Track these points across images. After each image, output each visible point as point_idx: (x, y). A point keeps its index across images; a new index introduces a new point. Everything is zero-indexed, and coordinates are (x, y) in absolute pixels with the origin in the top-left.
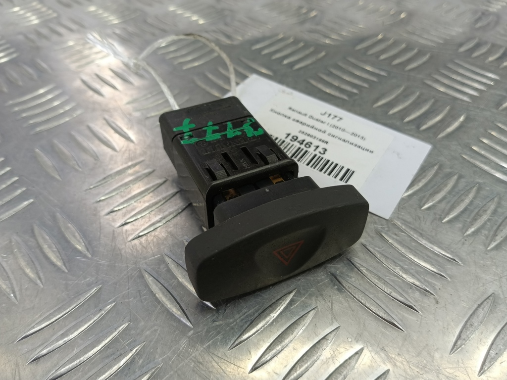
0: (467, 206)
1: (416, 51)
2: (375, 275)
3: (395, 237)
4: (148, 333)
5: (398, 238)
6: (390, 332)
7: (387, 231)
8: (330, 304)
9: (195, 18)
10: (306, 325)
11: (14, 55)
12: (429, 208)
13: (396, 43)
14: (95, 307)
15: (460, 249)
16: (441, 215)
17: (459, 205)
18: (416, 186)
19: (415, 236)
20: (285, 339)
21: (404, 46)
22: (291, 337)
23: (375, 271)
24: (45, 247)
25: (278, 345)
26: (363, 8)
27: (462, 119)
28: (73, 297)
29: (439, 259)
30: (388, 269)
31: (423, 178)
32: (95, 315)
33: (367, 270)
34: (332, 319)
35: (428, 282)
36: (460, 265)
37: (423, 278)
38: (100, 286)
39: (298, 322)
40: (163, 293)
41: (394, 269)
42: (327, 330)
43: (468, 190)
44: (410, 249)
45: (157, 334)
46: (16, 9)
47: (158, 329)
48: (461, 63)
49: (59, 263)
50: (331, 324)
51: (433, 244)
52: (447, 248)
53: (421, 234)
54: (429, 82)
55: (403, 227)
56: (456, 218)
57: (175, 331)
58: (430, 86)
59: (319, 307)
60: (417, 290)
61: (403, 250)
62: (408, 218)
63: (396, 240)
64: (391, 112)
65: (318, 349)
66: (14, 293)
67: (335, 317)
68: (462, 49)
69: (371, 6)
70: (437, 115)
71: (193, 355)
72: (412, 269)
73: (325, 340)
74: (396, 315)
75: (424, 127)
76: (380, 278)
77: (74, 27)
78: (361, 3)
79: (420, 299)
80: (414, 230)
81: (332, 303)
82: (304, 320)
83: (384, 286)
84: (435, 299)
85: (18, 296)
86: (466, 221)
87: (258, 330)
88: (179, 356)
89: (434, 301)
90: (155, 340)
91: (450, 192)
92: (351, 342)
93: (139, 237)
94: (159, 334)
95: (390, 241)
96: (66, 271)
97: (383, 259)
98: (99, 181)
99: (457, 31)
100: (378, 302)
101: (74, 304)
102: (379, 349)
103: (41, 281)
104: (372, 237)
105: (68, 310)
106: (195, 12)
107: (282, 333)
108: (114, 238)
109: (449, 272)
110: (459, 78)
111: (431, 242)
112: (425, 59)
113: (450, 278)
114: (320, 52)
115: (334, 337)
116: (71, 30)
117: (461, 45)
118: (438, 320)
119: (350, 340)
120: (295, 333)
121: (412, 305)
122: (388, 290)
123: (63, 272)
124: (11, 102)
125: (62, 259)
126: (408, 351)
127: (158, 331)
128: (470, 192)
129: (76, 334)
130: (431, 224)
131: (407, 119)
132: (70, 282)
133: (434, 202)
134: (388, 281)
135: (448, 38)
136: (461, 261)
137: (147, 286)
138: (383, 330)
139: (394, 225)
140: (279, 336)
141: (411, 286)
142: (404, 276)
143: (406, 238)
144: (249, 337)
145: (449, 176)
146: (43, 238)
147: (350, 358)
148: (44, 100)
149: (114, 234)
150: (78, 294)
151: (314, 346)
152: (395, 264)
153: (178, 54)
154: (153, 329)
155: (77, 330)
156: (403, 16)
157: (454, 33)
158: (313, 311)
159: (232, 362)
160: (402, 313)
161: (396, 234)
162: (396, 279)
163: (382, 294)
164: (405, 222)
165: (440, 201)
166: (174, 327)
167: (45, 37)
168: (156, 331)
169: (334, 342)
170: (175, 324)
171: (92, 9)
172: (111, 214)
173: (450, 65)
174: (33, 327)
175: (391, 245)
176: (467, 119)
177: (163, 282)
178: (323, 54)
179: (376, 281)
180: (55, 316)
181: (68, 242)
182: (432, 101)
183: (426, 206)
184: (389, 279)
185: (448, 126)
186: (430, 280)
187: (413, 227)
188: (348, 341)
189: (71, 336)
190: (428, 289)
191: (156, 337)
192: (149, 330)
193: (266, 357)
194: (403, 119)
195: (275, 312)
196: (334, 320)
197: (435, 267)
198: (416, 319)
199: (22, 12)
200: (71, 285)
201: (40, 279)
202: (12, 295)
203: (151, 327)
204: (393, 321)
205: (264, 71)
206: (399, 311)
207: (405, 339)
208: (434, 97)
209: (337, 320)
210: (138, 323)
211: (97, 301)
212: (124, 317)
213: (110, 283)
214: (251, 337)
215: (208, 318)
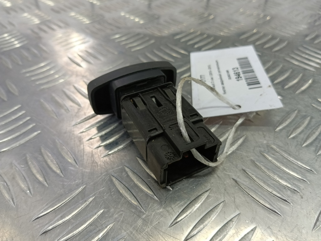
0: (318, 136)
1: (278, 40)
2: (261, 180)
3: (273, 156)
4: (116, 216)
5: (275, 156)
6: (272, 217)
7: (267, 152)
8: (233, 199)
9: (137, 20)
10: (218, 212)
11: (26, 42)
12: (293, 138)
13: (265, 35)
14: (82, 200)
15: (314, 163)
16: (301, 142)
17: (312, 136)
18: (284, 123)
19: (286, 155)
20: (205, 221)
21: (270, 37)
22: (209, 220)
23: (261, 178)
24: (49, 161)
25: (201, 224)
26: (243, 14)
27: (310, 82)
28: (67, 192)
29: (302, 170)
30: (269, 176)
31: (288, 119)
32: (82, 204)
33: (256, 177)
34: (235, 208)
35: (295, 184)
36: (315, 174)
37: (292, 182)
38: (85, 186)
39: (213, 210)
40: (125, 191)
41: (274, 176)
42: (232, 215)
43: (317, 126)
44: (282, 163)
45: (122, 217)
46: (26, 15)
47: (122, 214)
48: (308, 47)
49: (58, 172)
50: (235, 212)
51: (297, 160)
52: (306, 163)
53: (289, 154)
54: (288, 59)
55: (278, 150)
56: (311, 144)
57: (134, 215)
58: (288, 61)
59: (226, 201)
60: (289, 190)
61: (278, 164)
62: (280, 144)
63: (274, 158)
65: (227, 227)
66: (29, 190)
67: (237, 207)
68: (308, 39)
69: (248, 12)
70: (294, 79)
71: (146, 230)
72: (285, 176)
73: (231, 222)
74: (276, 206)
75: (286, 87)
76: (264, 182)
77: (62, 25)
78: (241, 10)
79: (290, 195)
80: (285, 151)
81: (234, 198)
82: (217, 209)
83: (267, 187)
84: (300, 195)
85: (32, 192)
86: (317, 146)
87: (188, 215)
88: (137, 231)
89: (300, 197)
90: (121, 221)
91: (306, 128)
93: (109, 155)
94: (124, 217)
95: (270, 158)
96: (63, 176)
97: (266, 170)
98: (82, 120)
99: (303, 27)
100: (264, 197)
101: (68, 197)
102: (266, 228)
103: (47, 183)
104: (258, 156)
105: (65, 201)
106: (137, 16)
107: (203, 217)
108: (92, 155)
109: (309, 178)
110: (307, 57)
111: (296, 159)
112: (284, 44)
113: (309, 182)
114: (217, 40)
115: (237, 219)
116: (60, 27)
117: (307, 36)
118: (303, 209)
119: (247, 222)
120: (211, 217)
121: (286, 199)
122: (270, 190)
123: (61, 177)
124: (24, 71)
125: (60, 168)
126: (285, 229)
127: (123, 215)
128: (318, 128)
129: (70, 216)
130: (295, 148)
131: (275, 82)
132: (66, 183)
133: (296, 134)
134: (270, 184)
135: (298, 31)
136: (316, 171)
137: (114, 185)
138: (268, 215)
139: (272, 148)
140: (201, 219)
141: (285, 187)
142: (280, 181)
143: (280, 156)
144: (182, 220)
145: (304, 117)
146: (47, 155)
147: (248, 233)
148: (45, 69)
149: (92, 153)
150: (71, 191)
151: (225, 225)
152: (274, 173)
153: (128, 42)
154: (120, 213)
155: (71, 214)
156: (268, 18)
157: (301, 29)
158: (223, 203)
159: (172, 235)
160: (280, 204)
161: (273, 154)
162: (275, 182)
163: (266, 192)
164: (279, 146)
165: (300, 133)
166: (133, 212)
167: (45, 31)
168: (121, 214)
169: (237, 223)
170: (133, 211)
171: (73, 14)
172: (90, 140)
173: (300, 48)
174: (43, 212)
175: (270, 161)
176: (314, 82)
177: (124, 183)
178: (219, 41)
179: (262, 184)
180: (56, 205)
181: (63, 158)
182: (291, 70)
183: (292, 136)
184: (271, 183)
185: (302, 86)
186: (297, 183)
187: (284, 149)
188: (246, 222)
189: (67, 218)
190: (296, 189)
191: (122, 219)
192: (117, 214)
193: (194, 232)
194: (273, 82)
195: (198, 203)
196: (236, 209)
197: (299, 175)
198: (289, 208)
199: (29, 16)
200: (66, 185)
201: (46, 181)
202: (28, 191)
203: (119, 212)
204: (274, 210)
205: (183, 52)
206: (278, 203)
207: (283, 221)
208: (291, 68)
209: (238, 209)
210: (110, 210)
211: (83, 196)
212: (101, 206)
213: (91, 184)
214: (183, 219)
215: (155, 207)
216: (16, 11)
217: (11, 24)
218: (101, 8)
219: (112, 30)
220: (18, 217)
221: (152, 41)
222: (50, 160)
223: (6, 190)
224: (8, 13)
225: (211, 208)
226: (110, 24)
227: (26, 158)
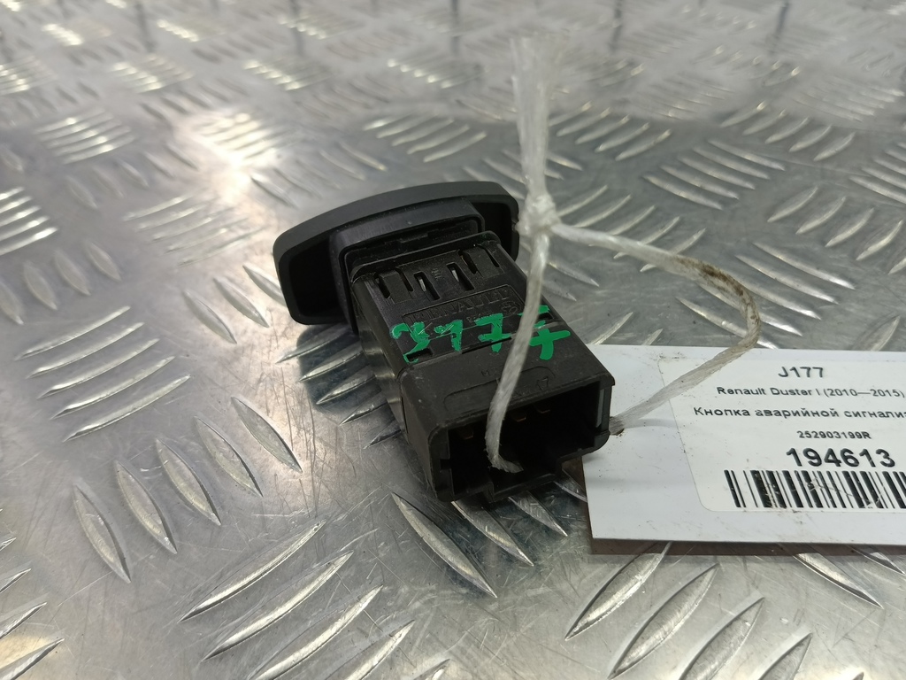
1: (827, 130)
4: (417, 604)
6: (854, 608)
8: (740, 560)
9: (432, 80)
10: (703, 596)
13: (789, 119)
14: (318, 560)
20: (668, 619)
21: (805, 121)
24: (219, 457)
25: (657, 629)
26: (723, 60)
28: (276, 541)
31: (876, 342)
34: (748, 586)
38: (324, 522)
39: (687, 590)
40: (437, 537)
42: (741, 604)
45: (434, 607)
46: (120, 67)
47: (434, 599)
50: (748, 594)
54: (861, 181)
57: (465, 603)
58: (863, 188)
59: (721, 564)
64: (801, 230)
65: (731, 636)
66: (169, 535)
67: (754, 582)
69: (737, 57)
70: (883, 235)
71: (504, 645)
73: (740, 622)
75: (862, 256)
77: (228, 94)
78: (718, 51)
82: (697, 587)
85: (176, 541)
88: (478, 647)
90: (430, 618)
92: (787, 625)
94: (437, 608)
96: (259, 497)
102: (839, 637)
103: (217, 515)
105: (270, 565)
106: (431, 71)
107: (661, 609)
108: (338, 442)
112: (847, 142)
114: (661, 131)
115: (756, 615)
119: (785, 621)
120: (684, 608)
121: (888, 560)
124: (132, 215)
125: (251, 476)
126: (892, 641)
127: (436, 603)
129: (288, 606)
131: (831, 243)
132: (270, 517)
135: (881, 106)
137: (405, 522)
138: (842, 603)
140: (656, 614)
144: (601, 617)
146: (214, 441)
147: (789, 652)
148: (189, 211)
149: (337, 434)
150: (286, 536)
151: (723, 630)
153: (412, 138)
154: (426, 598)
155: (289, 599)
156: (795, 72)
157: (890, 100)
158: (712, 571)
159: (576, 659)
160: (870, 573)
166: (463, 595)
167: (181, 111)
168: (431, 601)
169: (757, 624)
170: (464, 591)
171: (253, 64)
173: (892, 153)
174: (210, 595)
177: (433, 516)
178: (666, 134)
182: (871, 211)
188: (782, 624)
191: (433, 614)
192: (418, 600)
193: (638, 650)
194: (824, 243)
195: (642, 572)
196: (752, 588)
198: (896, 584)
199: (133, 71)
200: (272, 520)
201: (214, 511)
202: (167, 539)
203: (423, 595)
204: (857, 588)
205: (565, 163)
206: (866, 570)
207: (882, 620)
208: (872, 206)
209: (757, 587)
210: (398, 588)
211: (320, 550)
212: (372, 578)
213: (341, 518)
214: (603, 614)
215: (522, 582)
216: (96, 57)
217: (86, 90)
218: (330, 48)
219: (367, 106)
220: (140, 611)
221: (481, 136)
222: (221, 455)
223: (103, 536)
224: (77, 62)
225: (681, 585)
226: (360, 91)
227: (155, 448)
